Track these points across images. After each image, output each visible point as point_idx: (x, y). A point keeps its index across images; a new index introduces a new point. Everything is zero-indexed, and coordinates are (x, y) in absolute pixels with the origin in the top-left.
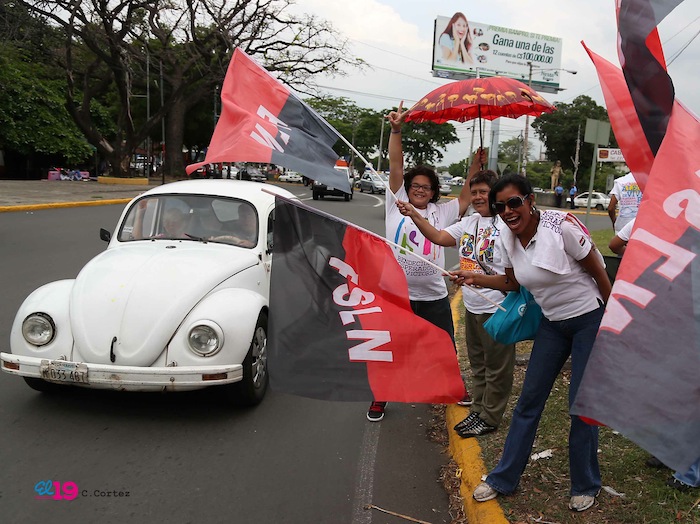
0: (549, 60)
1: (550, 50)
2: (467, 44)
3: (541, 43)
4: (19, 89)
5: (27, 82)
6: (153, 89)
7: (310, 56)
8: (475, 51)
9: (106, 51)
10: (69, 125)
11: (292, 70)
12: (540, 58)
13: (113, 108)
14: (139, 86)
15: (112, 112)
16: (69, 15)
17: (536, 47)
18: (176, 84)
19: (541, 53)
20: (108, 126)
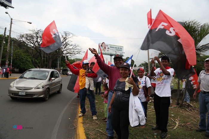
0: (121, 50)
1: (121, 49)
2: (105, 48)
3: (119, 47)
4: (23, 58)
5: (25, 56)
6: (46, 57)
7: (75, 51)
8: (107, 49)
9: (39, 51)
10: (31, 64)
11: (72, 54)
12: (119, 50)
13: (39, 61)
14: (44, 57)
15: (39, 62)
16: (33, 45)
17: (119, 48)
18: (51, 56)
19: (119, 49)
20: (38, 64)
